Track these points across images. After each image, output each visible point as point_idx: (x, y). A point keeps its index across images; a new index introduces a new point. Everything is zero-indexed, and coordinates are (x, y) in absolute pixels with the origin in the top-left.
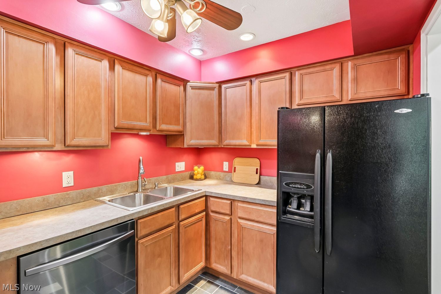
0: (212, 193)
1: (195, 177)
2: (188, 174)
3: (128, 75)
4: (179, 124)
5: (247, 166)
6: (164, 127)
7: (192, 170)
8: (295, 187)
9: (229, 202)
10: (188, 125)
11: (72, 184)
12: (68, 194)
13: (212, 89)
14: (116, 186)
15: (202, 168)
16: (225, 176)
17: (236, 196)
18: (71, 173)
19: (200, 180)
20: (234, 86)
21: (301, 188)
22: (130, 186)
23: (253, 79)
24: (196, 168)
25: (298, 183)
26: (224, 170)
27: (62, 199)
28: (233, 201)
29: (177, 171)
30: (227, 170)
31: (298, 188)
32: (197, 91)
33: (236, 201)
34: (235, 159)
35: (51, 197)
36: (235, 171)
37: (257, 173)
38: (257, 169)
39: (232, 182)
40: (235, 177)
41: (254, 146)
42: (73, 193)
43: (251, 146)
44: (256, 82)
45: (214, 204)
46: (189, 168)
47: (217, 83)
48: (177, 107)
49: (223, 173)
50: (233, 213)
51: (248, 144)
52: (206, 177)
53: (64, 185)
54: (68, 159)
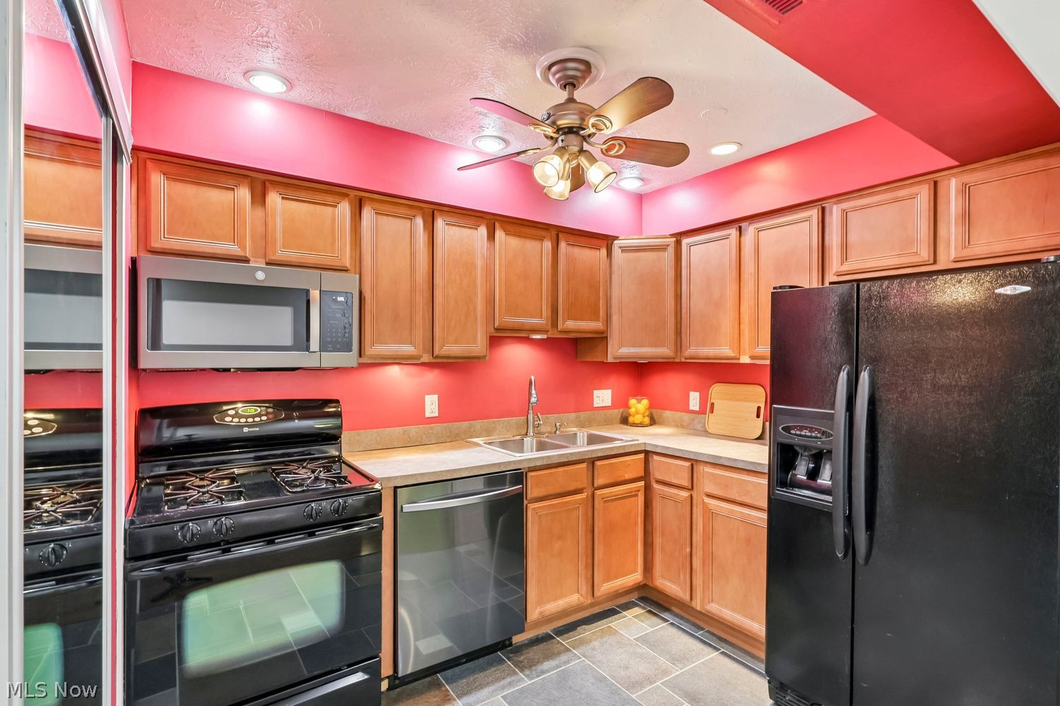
0: (656, 446)
1: (631, 420)
2: (617, 413)
3: (514, 242)
4: (597, 319)
5: (738, 400)
6: (571, 324)
7: (627, 406)
8: (800, 435)
9: (688, 464)
10: (615, 319)
11: (436, 414)
12: (432, 428)
13: (662, 248)
14: (494, 423)
15: (645, 402)
16: (693, 420)
17: (701, 453)
18: (436, 397)
19: (641, 425)
20: (706, 239)
21: (811, 437)
22: (515, 426)
23: (744, 225)
24: (633, 401)
25: (806, 428)
26: (692, 408)
27: (425, 434)
28: (694, 462)
29: (595, 405)
30: (697, 408)
31: (805, 436)
32: (632, 255)
33: (701, 464)
34: (714, 385)
35: (413, 430)
36: (712, 411)
37: (758, 416)
38: (759, 408)
39: (706, 433)
40: (713, 422)
41: (745, 359)
42: (438, 427)
43: (739, 359)
44: (750, 230)
45: (660, 468)
46: (620, 402)
47: (672, 235)
48: (594, 287)
49: (690, 414)
50: (695, 486)
51: (732, 354)
52: (653, 422)
53: (428, 414)
54: (432, 376)
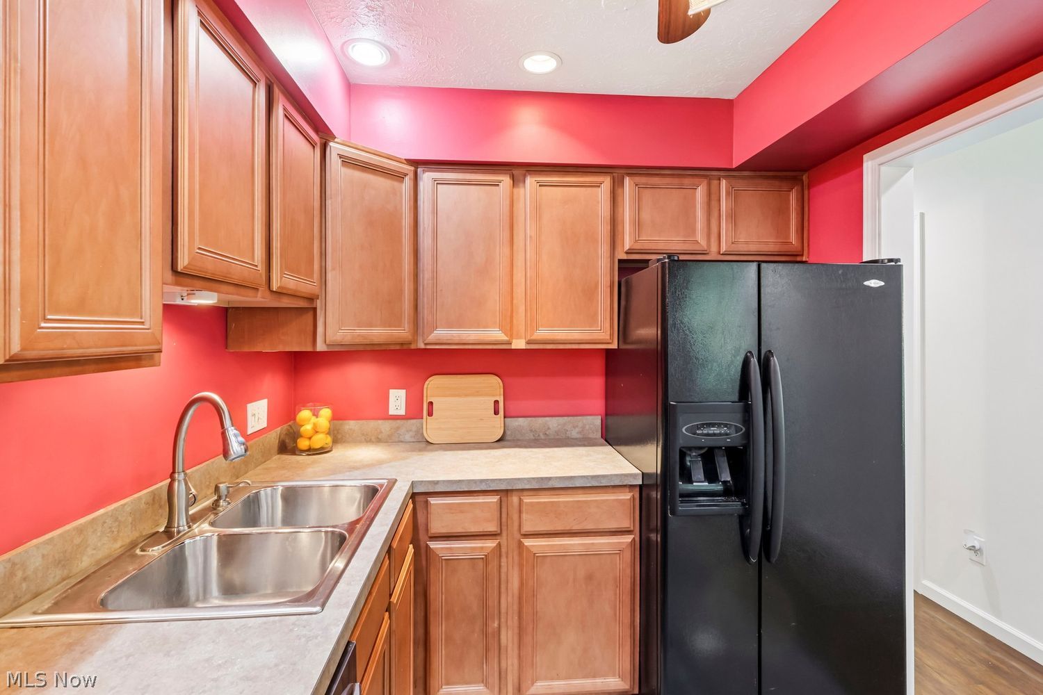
2: (274, 437)
4: (310, 274)
5: (466, 395)
8: (708, 435)
9: (494, 499)
15: (326, 413)
16: (398, 428)
21: (720, 434)
23: (517, 173)
24: (304, 414)
25: (713, 425)
26: (392, 412)
28: (505, 492)
29: (250, 430)
30: (402, 412)
31: (714, 435)
32: (358, 174)
33: (514, 493)
34: (430, 379)
36: (430, 414)
37: (496, 412)
38: (496, 402)
39: (427, 444)
40: (432, 428)
41: (519, 344)
43: (511, 344)
46: (285, 414)
47: (409, 161)
49: (390, 421)
50: (504, 528)
51: (505, 338)
52: (336, 441)
